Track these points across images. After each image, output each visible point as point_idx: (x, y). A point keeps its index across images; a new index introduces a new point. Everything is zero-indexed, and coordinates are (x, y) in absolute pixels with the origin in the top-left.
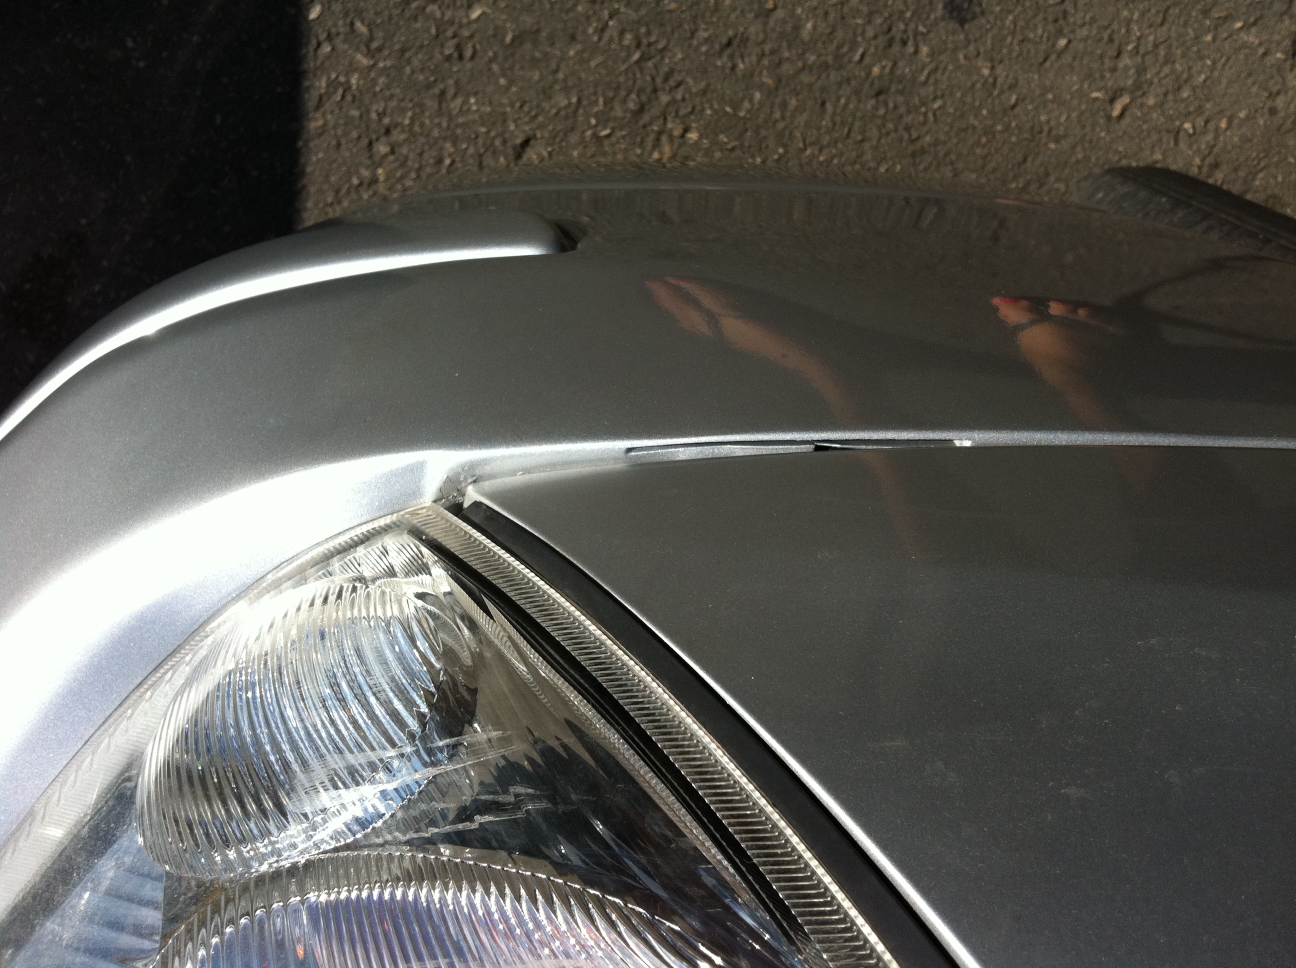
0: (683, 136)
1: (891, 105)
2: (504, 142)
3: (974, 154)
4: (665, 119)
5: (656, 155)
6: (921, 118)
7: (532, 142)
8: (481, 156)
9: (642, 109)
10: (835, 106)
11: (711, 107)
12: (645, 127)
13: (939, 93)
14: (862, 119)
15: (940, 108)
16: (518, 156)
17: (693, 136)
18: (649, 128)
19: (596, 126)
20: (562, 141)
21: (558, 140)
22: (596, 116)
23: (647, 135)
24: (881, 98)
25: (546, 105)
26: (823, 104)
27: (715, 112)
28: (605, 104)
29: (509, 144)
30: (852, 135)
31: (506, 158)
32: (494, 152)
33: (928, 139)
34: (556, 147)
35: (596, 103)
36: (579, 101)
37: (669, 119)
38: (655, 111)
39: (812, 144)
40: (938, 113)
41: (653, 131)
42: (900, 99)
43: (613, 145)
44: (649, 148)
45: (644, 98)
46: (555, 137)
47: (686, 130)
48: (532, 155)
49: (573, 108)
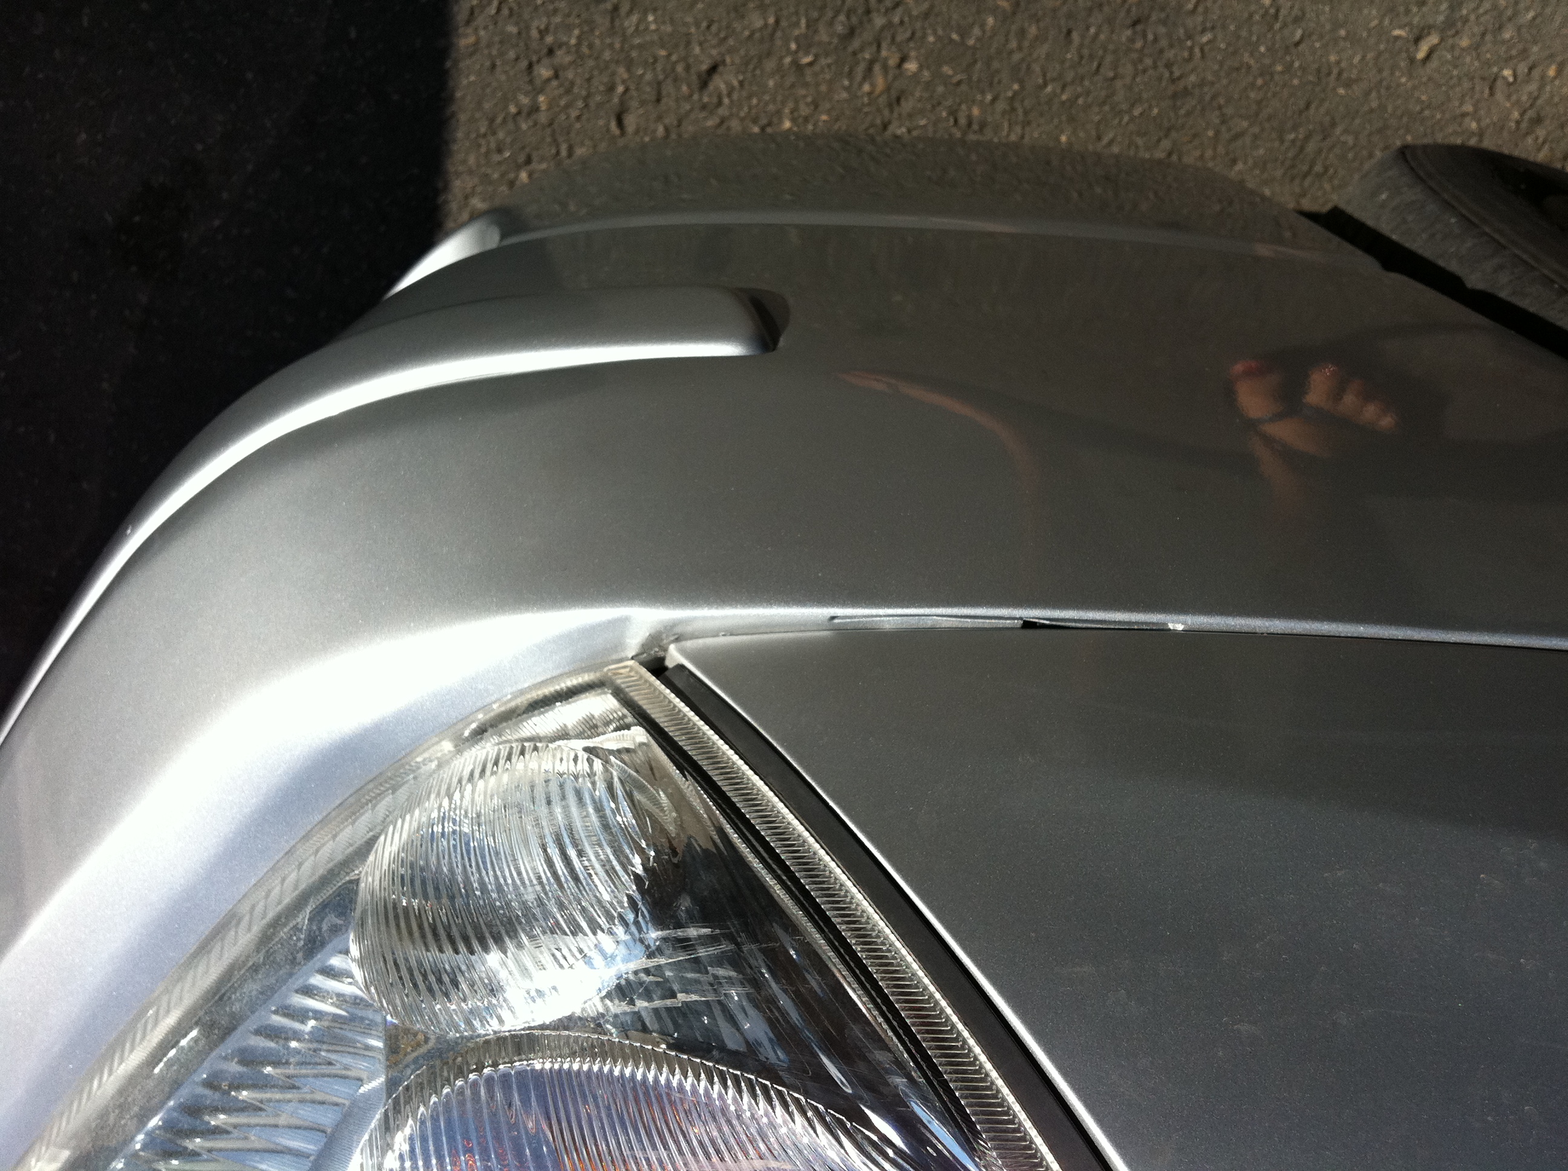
0: (899, 66)
1: (1150, 37)
2: (688, 68)
3: (1248, 97)
4: (879, 46)
5: (866, 88)
6: (1186, 54)
7: (721, 69)
8: (659, 83)
9: (851, 32)
10: (1083, 37)
11: (935, 33)
12: (854, 54)
13: (1208, 25)
14: (1115, 52)
15: (1209, 42)
16: (704, 84)
17: (911, 66)
18: (860, 56)
19: (796, 52)
20: (755, 69)
21: (751, 67)
22: (797, 40)
23: (857, 63)
24: (1139, 28)
25: (737, 26)
26: (1069, 32)
27: (939, 38)
28: (808, 26)
29: (693, 71)
30: (1102, 70)
31: (689, 86)
32: (675, 80)
33: (1193, 78)
34: (749, 75)
35: (797, 24)
36: (777, 22)
37: (884, 45)
38: (867, 35)
39: (1053, 80)
40: (1206, 48)
41: (864, 59)
42: (1162, 30)
43: (816, 74)
44: (859, 77)
45: (854, 20)
46: (747, 64)
47: (903, 59)
48: (719, 83)
49: (770, 29)
